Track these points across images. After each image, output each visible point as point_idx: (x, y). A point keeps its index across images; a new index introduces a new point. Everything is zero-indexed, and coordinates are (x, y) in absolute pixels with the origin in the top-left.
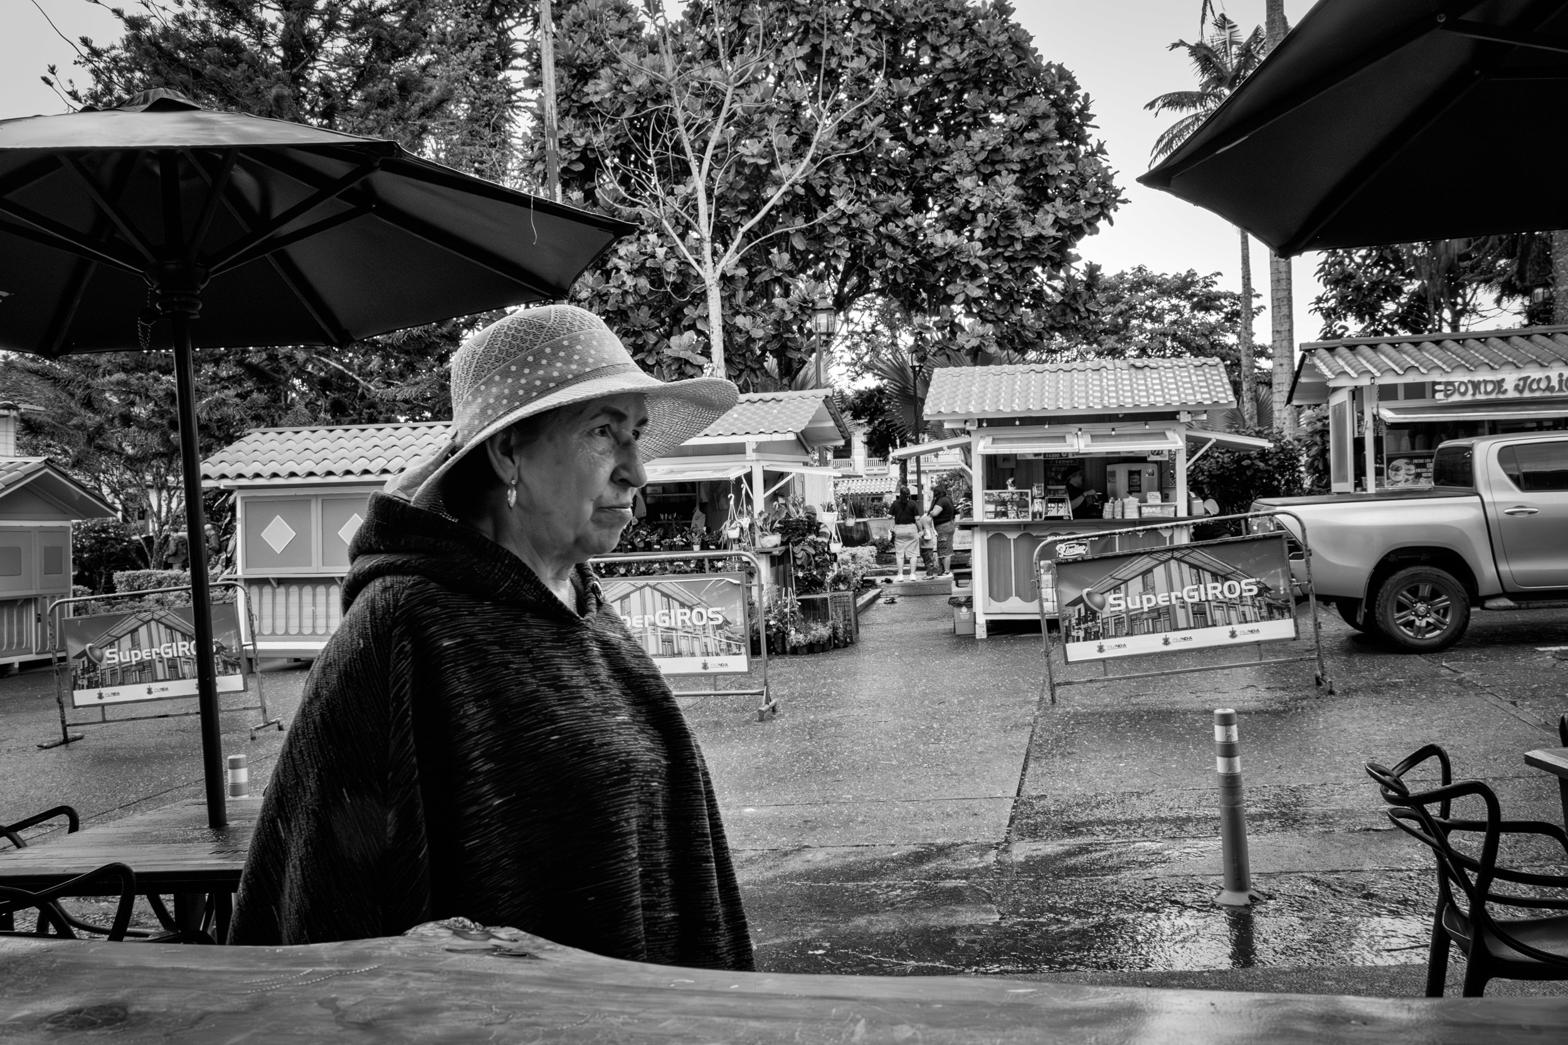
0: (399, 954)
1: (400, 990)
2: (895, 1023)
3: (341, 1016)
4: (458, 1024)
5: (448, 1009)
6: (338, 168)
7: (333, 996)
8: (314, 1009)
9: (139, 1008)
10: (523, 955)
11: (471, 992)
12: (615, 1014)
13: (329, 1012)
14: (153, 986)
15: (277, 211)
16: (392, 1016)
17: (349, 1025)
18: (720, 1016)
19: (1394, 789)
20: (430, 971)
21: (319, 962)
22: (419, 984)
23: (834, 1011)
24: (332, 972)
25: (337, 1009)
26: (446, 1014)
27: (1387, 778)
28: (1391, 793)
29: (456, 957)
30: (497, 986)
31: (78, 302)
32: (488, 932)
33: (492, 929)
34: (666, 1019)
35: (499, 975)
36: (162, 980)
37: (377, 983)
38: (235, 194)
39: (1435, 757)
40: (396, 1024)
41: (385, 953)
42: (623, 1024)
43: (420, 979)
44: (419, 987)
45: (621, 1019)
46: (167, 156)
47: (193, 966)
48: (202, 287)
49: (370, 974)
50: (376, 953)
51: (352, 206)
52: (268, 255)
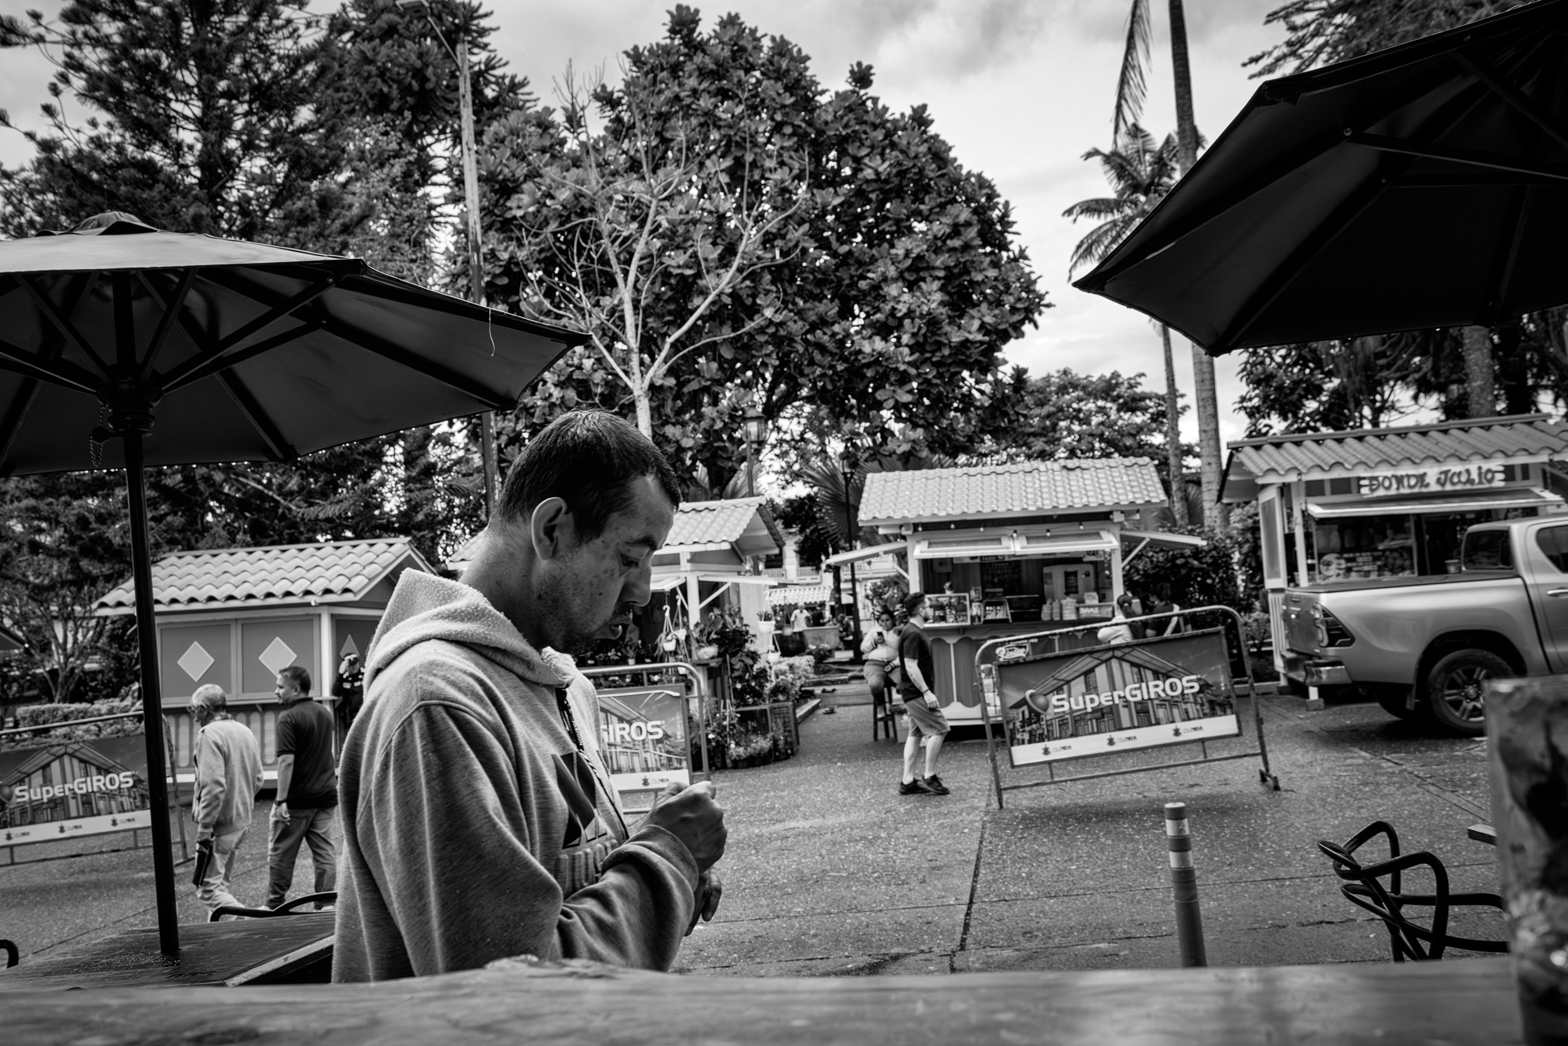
0: (485, 981)
1: (499, 1004)
2: (948, 1002)
3: (456, 1024)
4: (562, 1023)
5: (550, 1014)
6: (291, 286)
7: (440, 1012)
8: (428, 1021)
9: (263, 1030)
10: (601, 977)
11: (564, 1003)
12: (703, 1009)
13: (442, 1022)
14: (269, 1014)
15: (226, 331)
16: (501, 1022)
17: (467, 1029)
19: (1347, 864)
20: (521, 991)
21: (413, 991)
22: (515, 1000)
23: (892, 997)
24: (429, 997)
25: (449, 1021)
26: (550, 1018)
27: (1339, 854)
28: (1344, 868)
29: (539, 981)
30: (584, 998)
35: (583, 990)
36: (275, 1010)
37: (474, 1001)
38: (186, 316)
39: (1384, 834)
40: (507, 1026)
41: (472, 981)
43: (514, 996)
44: (514, 1002)
46: (120, 278)
48: (155, 404)
49: (466, 996)
50: (464, 982)
51: (302, 323)
52: (217, 376)
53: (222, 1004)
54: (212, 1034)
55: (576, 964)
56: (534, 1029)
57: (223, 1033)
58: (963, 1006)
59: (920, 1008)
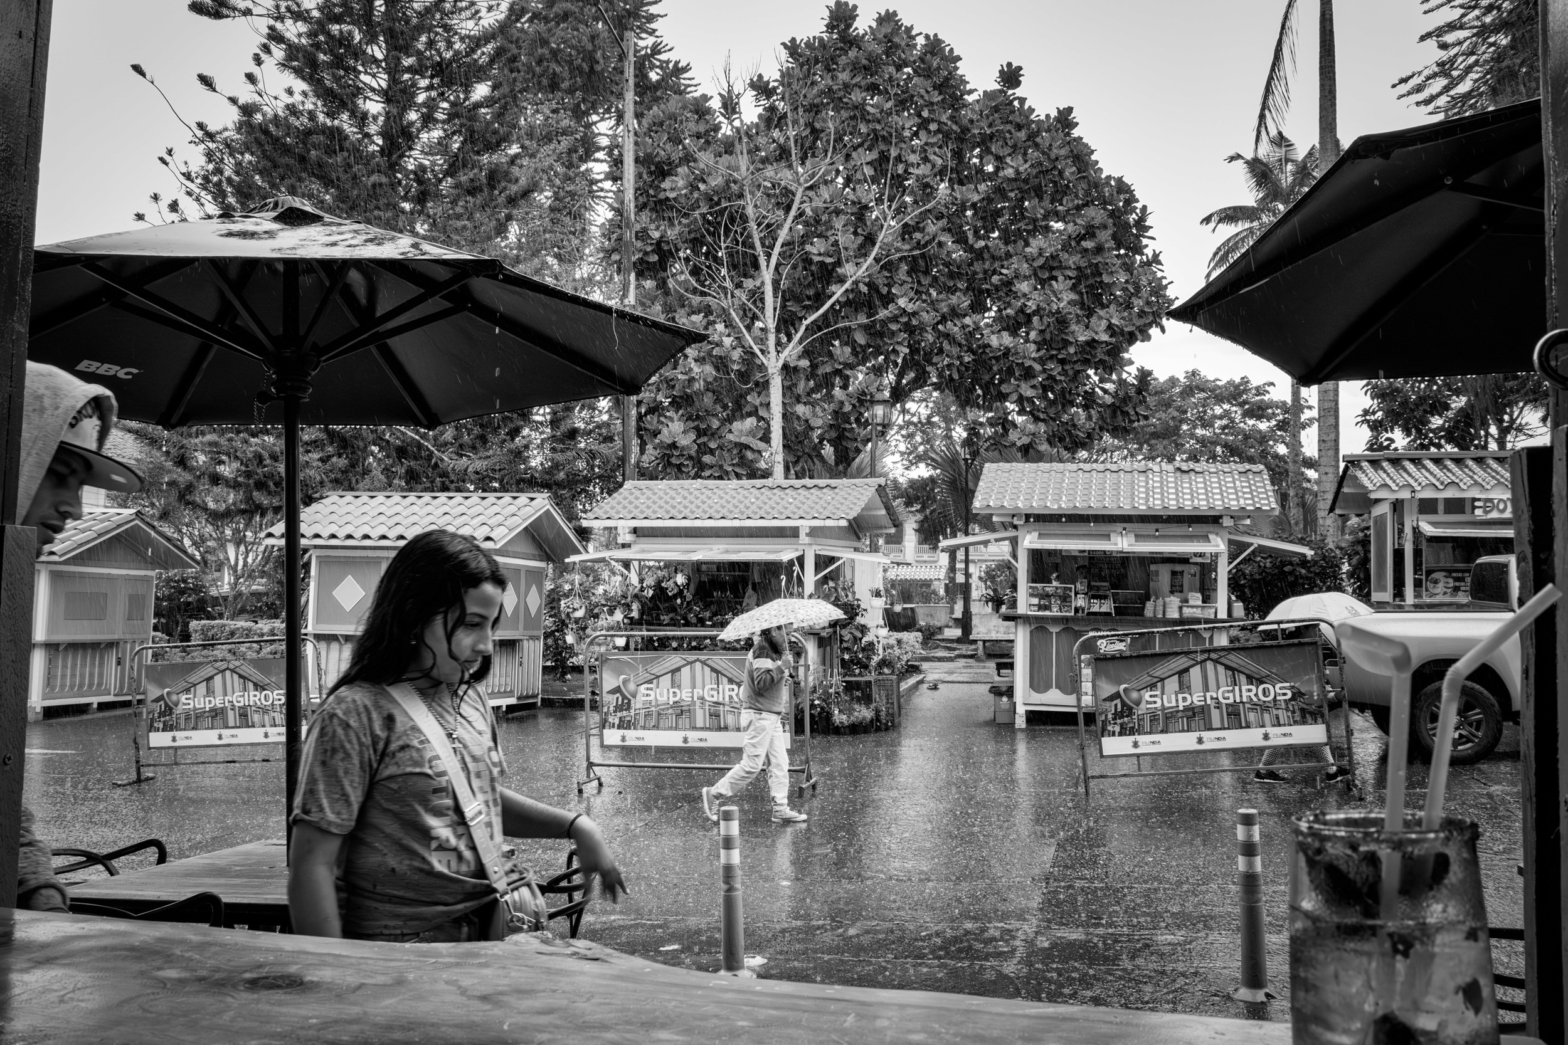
0: (500, 953)
1: (505, 977)
2: (876, 1017)
3: (463, 992)
5: (543, 991)
7: (455, 978)
8: (442, 986)
9: (308, 978)
10: (597, 959)
11: (558, 981)
12: (669, 1001)
13: (454, 988)
14: (320, 965)
15: (382, 310)
16: (502, 993)
17: (470, 997)
18: (746, 1005)
20: (526, 966)
21: (441, 955)
22: (519, 974)
23: (832, 1007)
24: (450, 963)
25: (460, 987)
26: (542, 994)
29: (544, 957)
30: (577, 979)
31: (198, 380)
32: (567, 942)
33: (571, 941)
34: (706, 1006)
35: (578, 971)
36: (323, 961)
37: (486, 971)
40: (505, 998)
41: (490, 952)
42: (676, 1007)
43: (519, 970)
44: (518, 976)
45: (674, 1003)
47: (344, 953)
48: (314, 373)
49: (481, 965)
50: (483, 952)
51: (448, 305)
52: (373, 348)
53: (281, 950)
54: (266, 978)
55: (581, 944)
56: (527, 1003)
57: (275, 978)
58: (886, 1023)
59: (851, 1019)
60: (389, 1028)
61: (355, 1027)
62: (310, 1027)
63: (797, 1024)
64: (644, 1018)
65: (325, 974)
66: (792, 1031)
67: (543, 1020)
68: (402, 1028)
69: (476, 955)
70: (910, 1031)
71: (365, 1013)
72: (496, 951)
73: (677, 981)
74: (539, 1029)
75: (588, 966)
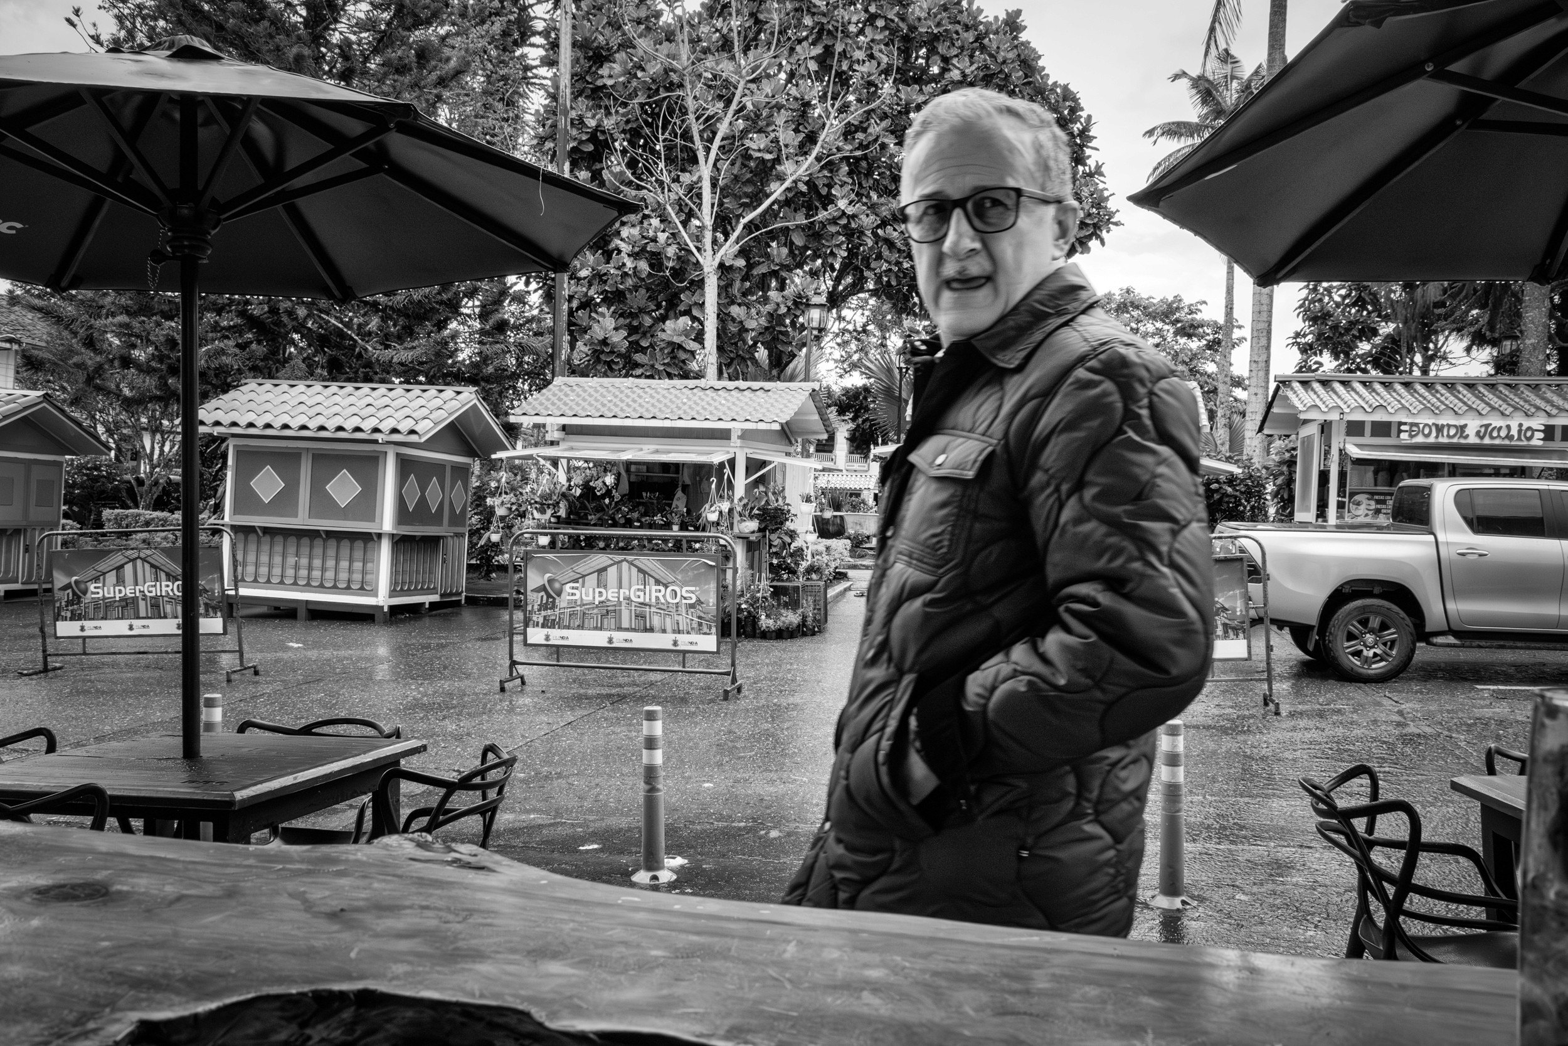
0: (365, 859)
1: (365, 889)
2: (823, 946)
3: (308, 906)
4: (417, 920)
5: (411, 907)
6: (355, 127)
7: (302, 889)
9: (119, 887)
10: (482, 868)
11: (431, 895)
12: (566, 922)
13: (299, 902)
14: (132, 870)
15: (291, 163)
16: (357, 909)
17: (316, 914)
18: (661, 929)
19: (1325, 802)
20: (394, 875)
22: (383, 885)
23: (768, 932)
24: (300, 870)
25: (305, 901)
26: (408, 911)
27: (1318, 792)
29: (418, 865)
30: (454, 892)
31: (89, 238)
32: (449, 847)
33: (453, 845)
34: (612, 929)
35: (457, 883)
36: (142, 865)
37: (344, 882)
38: (251, 144)
39: (1365, 776)
40: (360, 916)
41: (351, 857)
42: (573, 930)
43: (384, 881)
44: (381, 887)
45: (571, 925)
46: (188, 101)
47: (170, 856)
48: (213, 232)
49: (338, 874)
50: (344, 857)
51: (364, 165)
52: (279, 206)
53: (92, 852)
54: (63, 886)
55: (465, 850)
56: (388, 923)
57: (74, 887)
58: (836, 954)
59: (791, 950)
60: (200, 954)
61: (156, 953)
62: (98, 953)
63: (724, 955)
64: (532, 944)
65: (143, 883)
66: (717, 964)
67: (404, 945)
68: (219, 955)
69: (334, 861)
70: (866, 966)
71: (176, 934)
72: (359, 856)
73: (577, 897)
74: (397, 957)
75: (471, 876)
